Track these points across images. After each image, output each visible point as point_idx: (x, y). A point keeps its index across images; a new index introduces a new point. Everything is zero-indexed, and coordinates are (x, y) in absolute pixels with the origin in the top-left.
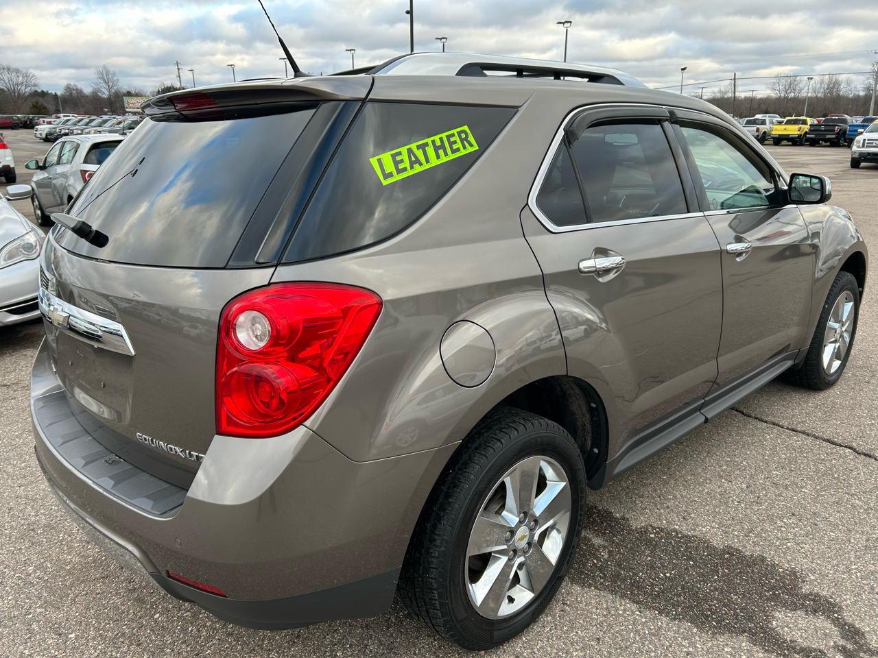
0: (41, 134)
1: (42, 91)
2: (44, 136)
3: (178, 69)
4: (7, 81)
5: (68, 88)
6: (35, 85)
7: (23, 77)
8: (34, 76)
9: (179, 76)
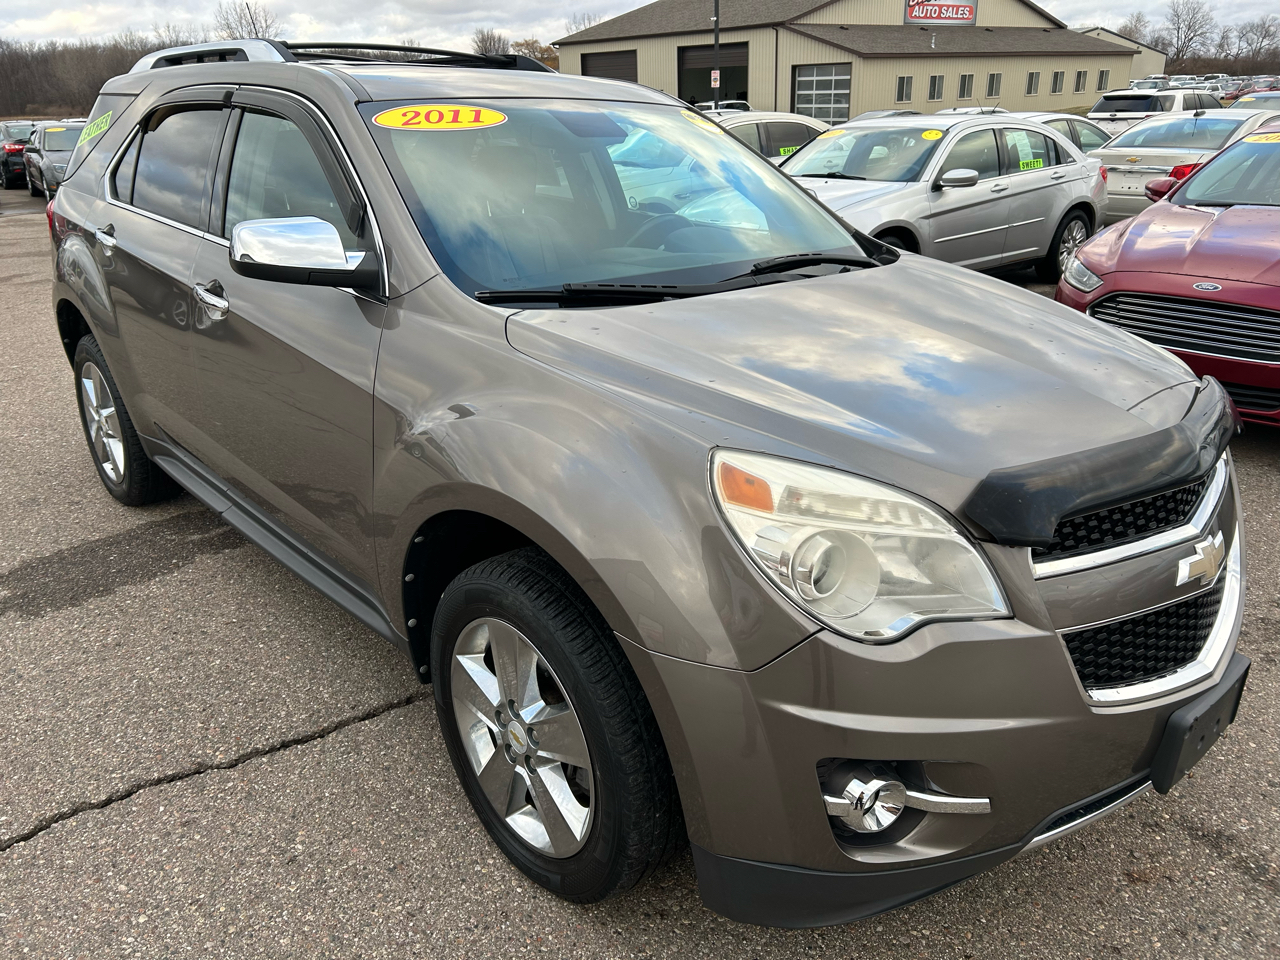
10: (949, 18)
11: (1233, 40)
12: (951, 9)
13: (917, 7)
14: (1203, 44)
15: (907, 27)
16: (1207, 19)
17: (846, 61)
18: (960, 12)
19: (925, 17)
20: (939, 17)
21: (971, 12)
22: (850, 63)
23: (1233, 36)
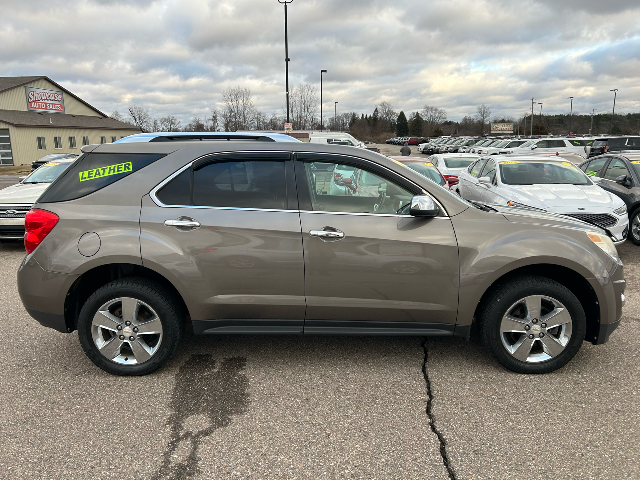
0: (421, 149)
1: (450, 122)
2: (422, 150)
3: (533, 103)
4: (430, 116)
5: (465, 119)
6: (445, 118)
7: (439, 114)
8: (445, 112)
9: (533, 109)
10: (51, 109)
11: (159, 125)
12: (51, 105)
13: (33, 103)
14: (147, 126)
15: (30, 113)
16: (146, 116)
17: (5, 128)
18: (56, 107)
19: (39, 108)
20: (46, 109)
21: (62, 108)
22: (8, 129)
23: (159, 122)
